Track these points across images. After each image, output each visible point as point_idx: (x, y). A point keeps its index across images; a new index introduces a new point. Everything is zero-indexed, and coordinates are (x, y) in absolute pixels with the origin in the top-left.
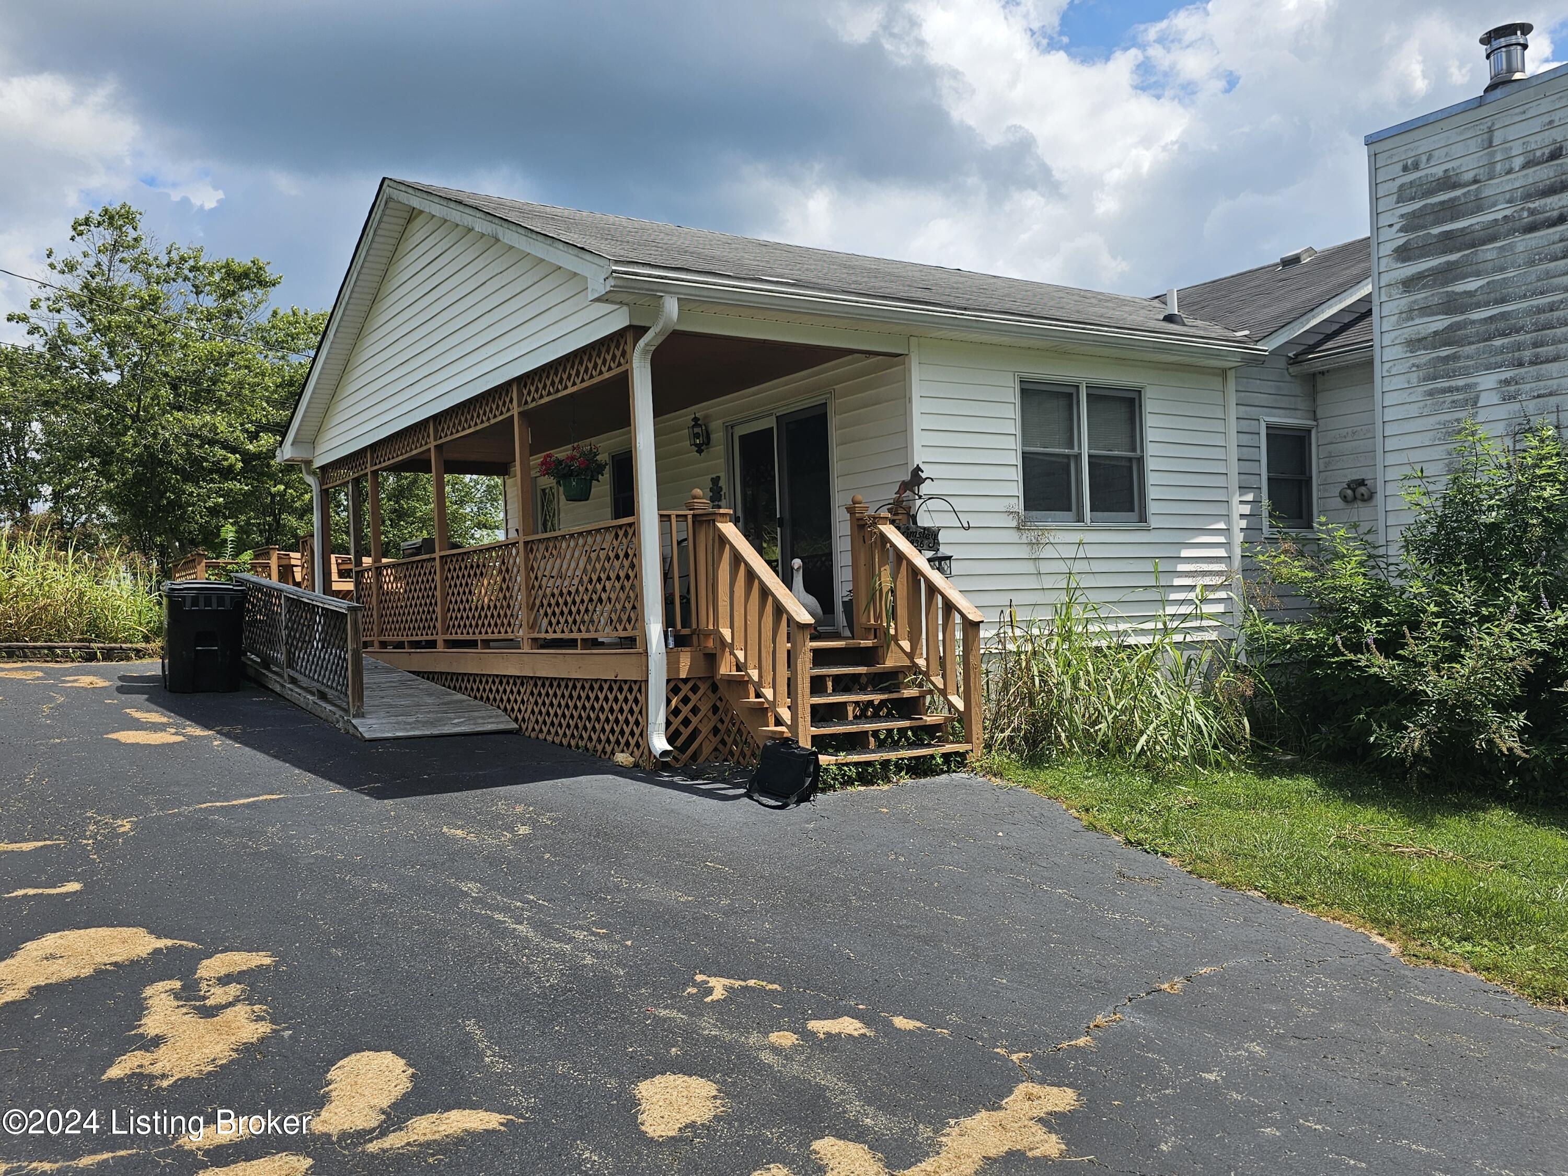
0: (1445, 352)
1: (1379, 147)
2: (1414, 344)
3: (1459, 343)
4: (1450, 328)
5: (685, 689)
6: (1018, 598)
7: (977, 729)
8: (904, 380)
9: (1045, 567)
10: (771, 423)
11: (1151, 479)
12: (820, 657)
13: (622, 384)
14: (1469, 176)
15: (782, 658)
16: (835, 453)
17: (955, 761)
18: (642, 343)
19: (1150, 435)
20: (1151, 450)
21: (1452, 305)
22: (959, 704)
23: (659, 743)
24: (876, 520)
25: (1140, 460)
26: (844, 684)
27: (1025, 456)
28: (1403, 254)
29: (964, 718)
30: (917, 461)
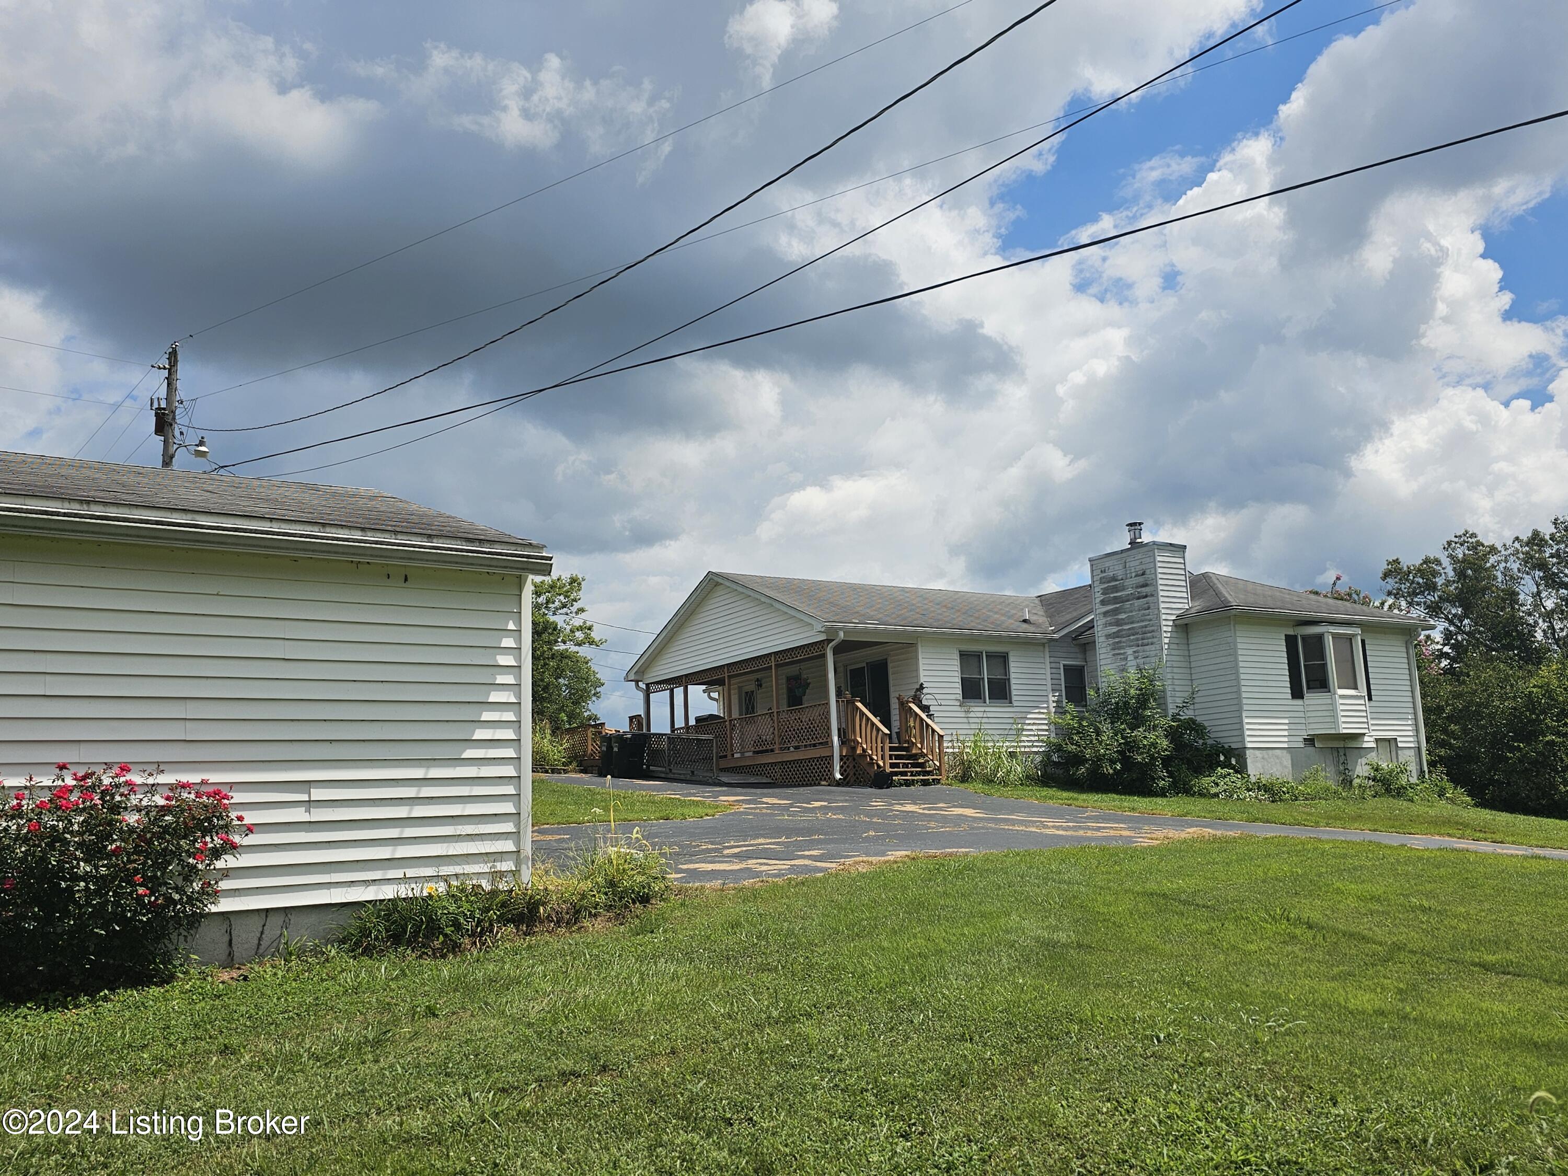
0: (1117, 640)
1: (1094, 563)
2: (1108, 636)
3: (1122, 637)
4: (1119, 631)
5: (845, 759)
6: (959, 732)
7: (943, 771)
8: (916, 652)
9: (971, 720)
10: (864, 665)
11: (1013, 687)
12: (891, 749)
13: (824, 656)
14: (1120, 577)
15: (879, 749)
16: (891, 677)
17: (938, 781)
18: (830, 645)
19: (1012, 670)
20: (1012, 676)
21: (1118, 623)
22: (938, 764)
23: (838, 776)
24: (908, 702)
25: (1009, 679)
26: (897, 757)
27: (962, 678)
28: (1103, 603)
29: (939, 769)
30: (922, 681)
